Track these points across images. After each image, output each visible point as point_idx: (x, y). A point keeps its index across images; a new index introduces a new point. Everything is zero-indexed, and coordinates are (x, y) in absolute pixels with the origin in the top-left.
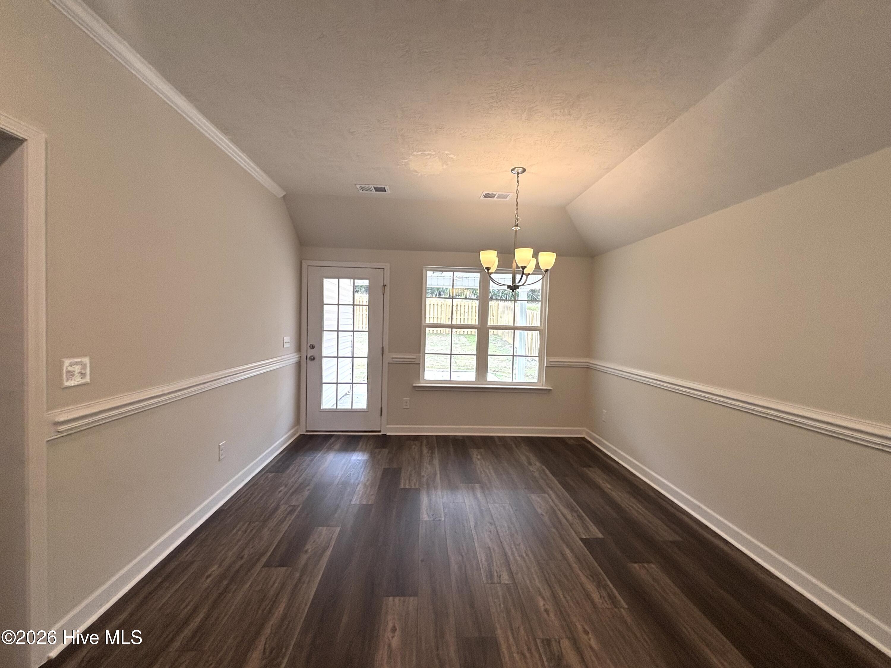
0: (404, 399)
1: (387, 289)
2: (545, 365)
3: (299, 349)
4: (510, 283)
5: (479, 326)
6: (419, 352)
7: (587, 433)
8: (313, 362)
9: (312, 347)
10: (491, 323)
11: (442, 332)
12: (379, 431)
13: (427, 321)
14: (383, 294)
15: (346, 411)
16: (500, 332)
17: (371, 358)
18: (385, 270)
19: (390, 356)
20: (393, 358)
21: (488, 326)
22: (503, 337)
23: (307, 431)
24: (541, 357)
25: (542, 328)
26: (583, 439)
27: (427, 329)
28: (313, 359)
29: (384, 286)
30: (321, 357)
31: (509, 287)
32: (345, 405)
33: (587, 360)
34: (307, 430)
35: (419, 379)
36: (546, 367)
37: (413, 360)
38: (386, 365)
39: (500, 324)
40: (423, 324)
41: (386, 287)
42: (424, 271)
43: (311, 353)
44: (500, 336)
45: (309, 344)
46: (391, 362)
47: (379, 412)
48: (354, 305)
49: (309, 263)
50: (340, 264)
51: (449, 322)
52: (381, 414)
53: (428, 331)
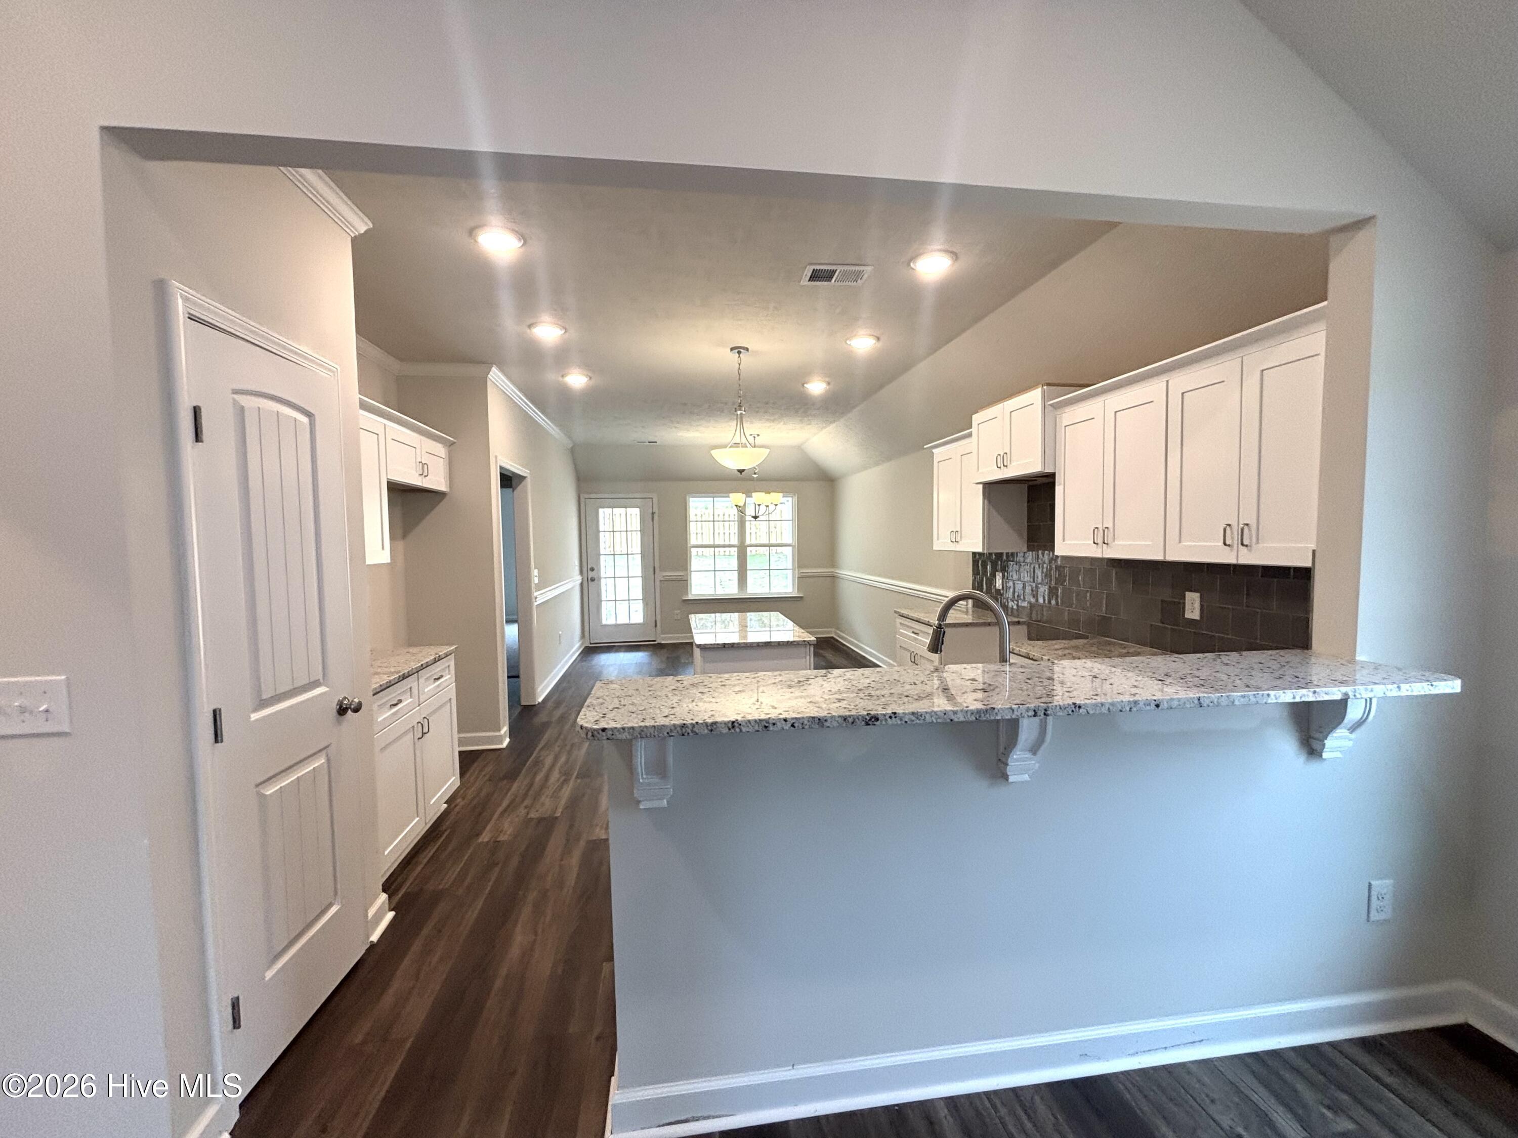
0: (675, 612)
1: (656, 517)
2: (798, 576)
3: (581, 572)
4: (754, 515)
5: (739, 545)
6: (687, 571)
7: (836, 634)
8: (593, 583)
9: (592, 570)
10: (748, 542)
11: (704, 554)
12: (654, 640)
13: (692, 544)
14: (653, 522)
15: (624, 625)
16: (757, 549)
17: (644, 578)
18: (654, 499)
19: (660, 575)
20: (664, 576)
21: (746, 545)
23: (591, 644)
24: (793, 569)
25: (794, 544)
26: (832, 638)
27: (692, 551)
28: (593, 580)
29: (653, 513)
30: (600, 578)
31: (753, 517)
32: (623, 620)
33: (833, 570)
34: (592, 642)
37: (683, 577)
38: (658, 583)
40: (689, 545)
41: (654, 515)
42: (687, 498)
43: (591, 574)
45: (589, 567)
46: (662, 579)
47: (654, 624)
48: (627, 531)
49: (587, 496)
50: (614, 496)
51: (712, 543)
52: (656, 626)
53: (694, 551)
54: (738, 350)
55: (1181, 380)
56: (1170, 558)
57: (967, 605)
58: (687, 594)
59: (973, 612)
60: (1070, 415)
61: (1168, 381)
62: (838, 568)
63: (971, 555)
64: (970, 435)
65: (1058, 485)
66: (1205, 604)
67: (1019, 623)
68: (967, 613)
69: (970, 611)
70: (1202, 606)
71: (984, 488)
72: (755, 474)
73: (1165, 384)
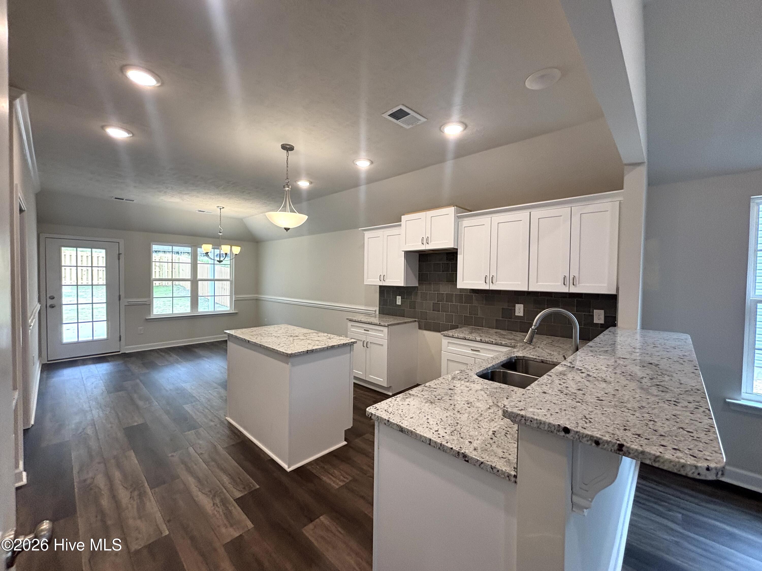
0: (139, 328)
1: (122, 257)
2: (234, 300)
3: (40, 301)
5: (192, 279)
6: (150, 297)
8: (52, 309)
9: (51, 298)
10: (199, 277)
12: (119, 352)
13: (154, 277)
14: (119, 259)
15: (87, 342)
16: (181, 283)
17: (109, 303)
18: (121, 243)
19: (126, 301)
20: (128, 302)
21: (197, 279)
22: (186, 287)
23: (48, 361)
24: (231, 296)
25: (231, 279)
27: (154, 282)
28: (52, 306)
29: (119, 254)
30: (61, 305)
32: (85, 337)
33: (255, 296)
34: (49, 359)
35: (150, 314)
36: (235, 301)
37: (146, 302)
38: (122, 307)
39: (181, 277)
40: (151, 279)
41: (121, 255)
42: (151, 245)
43: (50, 302)
44: (183, 286)
45: (48, 296)
46: (127, 304)
47: (119, 339)
48: (77, 266)
49: (48, 235)
50: (78, 238)
51: (170, 277)
52: (120, 340)
53: (156, 283)
54: (288, 148)
55: (537, 213)
56: (531, 289)
57: (375, 313)
58: (149, 313)
59: (379, 316)
60: (466, 222)
61: (530, 212)
62: (260, 294)
63: (378, 287)
64: (400, 225)
65: (459, 254)
66: (526, 309)
67: (415, 321)
68: (375, 317)
69: (378, 316)
70: (524, 310)
71: (405, 253)
72: (220, 233)
73: (529, 213)
